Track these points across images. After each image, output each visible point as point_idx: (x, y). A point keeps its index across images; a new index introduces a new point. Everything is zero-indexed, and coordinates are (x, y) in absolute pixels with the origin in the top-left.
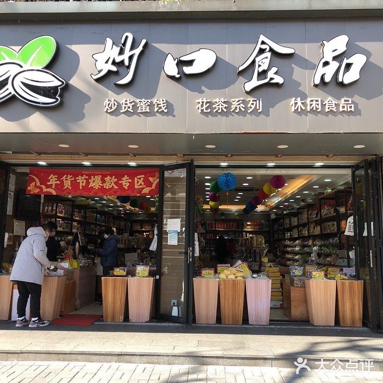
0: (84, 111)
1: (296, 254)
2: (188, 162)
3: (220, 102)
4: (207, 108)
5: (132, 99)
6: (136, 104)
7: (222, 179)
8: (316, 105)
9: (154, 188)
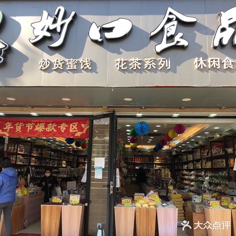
0: (23, 69)
1: (192, 181)
2: (110, 112)
3: (135, 61)
4: (124, 66)
5: (63, 58)
6: (65, 62)
7: (137, 126)
8: (216, 64)
9: (85, 133)
